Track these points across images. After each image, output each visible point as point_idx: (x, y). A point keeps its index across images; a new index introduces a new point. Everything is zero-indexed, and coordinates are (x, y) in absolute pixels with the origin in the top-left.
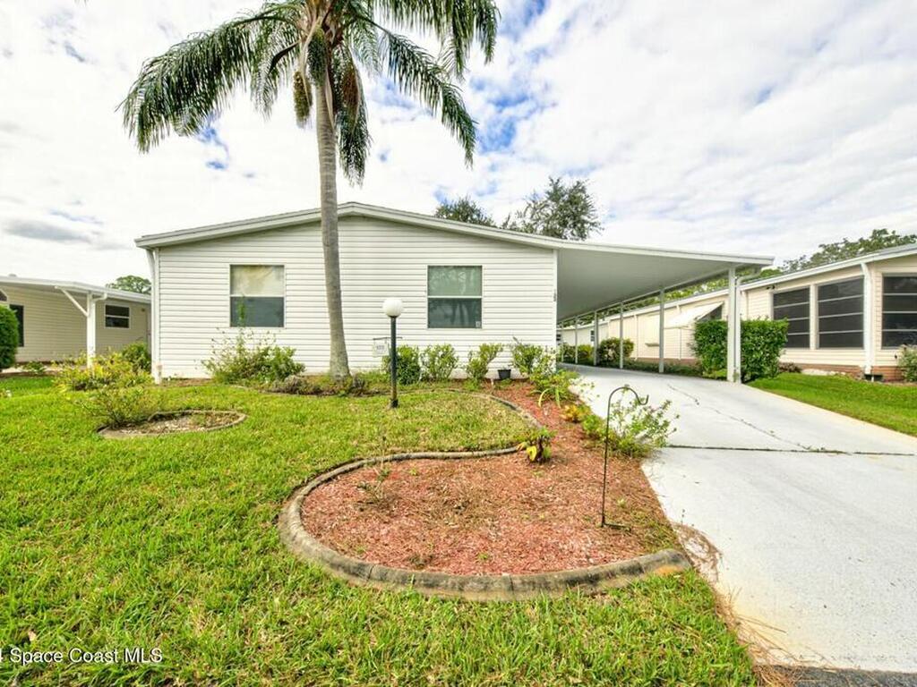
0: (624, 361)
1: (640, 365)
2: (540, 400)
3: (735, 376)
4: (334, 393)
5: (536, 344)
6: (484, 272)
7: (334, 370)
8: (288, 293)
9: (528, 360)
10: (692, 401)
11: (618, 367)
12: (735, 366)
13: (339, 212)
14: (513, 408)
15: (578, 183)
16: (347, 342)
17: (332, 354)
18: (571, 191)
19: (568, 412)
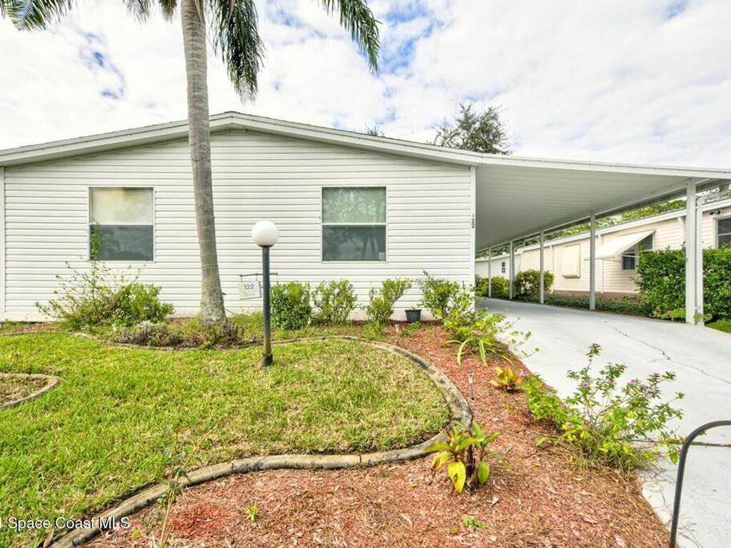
0: (544, 296)
1: (566, 301)
2: (460, 353)
3: (697, 317)
4: (197, 343)
5: (451, 280)
6: (388, 194)
7: (205, 313)
8: (158, 220)
9: (443, 298)
10: (659, 355)
11: (538, 302)
12: (696, 305)
13: (213, 124)
14: (424, 366)
15: (490, 109)
16: (221, 278)
17: (204, 293)
18: (483, 118)
19: (502, 376)
